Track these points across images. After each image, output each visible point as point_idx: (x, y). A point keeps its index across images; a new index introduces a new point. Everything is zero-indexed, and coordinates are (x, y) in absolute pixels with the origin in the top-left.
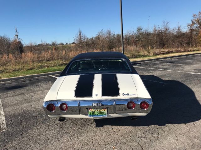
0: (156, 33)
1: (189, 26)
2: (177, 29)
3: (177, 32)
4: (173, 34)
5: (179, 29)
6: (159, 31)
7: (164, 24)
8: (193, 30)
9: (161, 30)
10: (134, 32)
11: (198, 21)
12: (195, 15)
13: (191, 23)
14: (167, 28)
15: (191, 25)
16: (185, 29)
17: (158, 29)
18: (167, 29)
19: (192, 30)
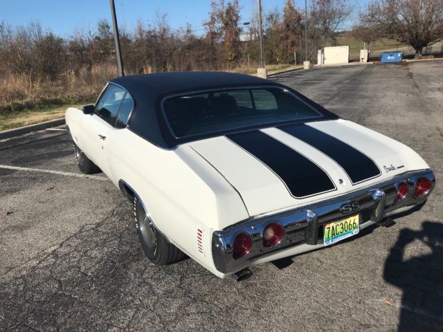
0: (144, 36)
1: (206, 24)
2: (186, 30)
3: (185, 37)
4: (179, 41)
5: (189, 31)
6: (150, 32)
7: (158, 16)
8: (215, 34)
9: (154, 31)
10: (92, 34)
11: (221, 15)
12: (213, 3)
13: (209, 20)
14: (166, 27)
15: (209, 24)
16: (200, 32)
17: (146, 28)
18: (164, 30)
19: (213, 35)
